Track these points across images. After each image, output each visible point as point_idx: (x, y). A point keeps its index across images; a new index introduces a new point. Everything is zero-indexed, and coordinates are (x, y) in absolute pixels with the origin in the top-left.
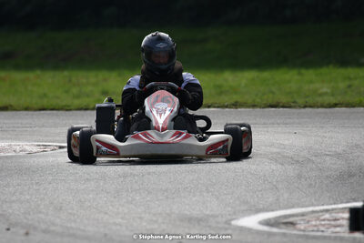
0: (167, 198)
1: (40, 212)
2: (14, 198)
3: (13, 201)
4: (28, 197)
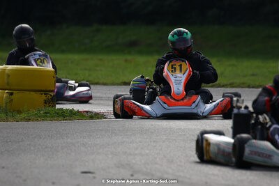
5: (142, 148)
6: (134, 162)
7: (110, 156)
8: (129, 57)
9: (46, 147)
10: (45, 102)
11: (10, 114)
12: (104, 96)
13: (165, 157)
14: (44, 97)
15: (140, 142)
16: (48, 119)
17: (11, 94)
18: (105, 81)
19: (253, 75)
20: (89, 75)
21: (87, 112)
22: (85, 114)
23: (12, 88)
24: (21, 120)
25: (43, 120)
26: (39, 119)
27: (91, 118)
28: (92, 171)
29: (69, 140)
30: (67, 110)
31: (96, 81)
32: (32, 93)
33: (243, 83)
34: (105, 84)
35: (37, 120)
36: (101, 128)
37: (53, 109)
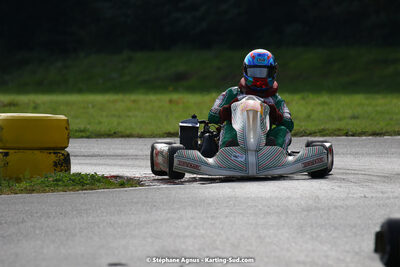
0: (356, 235)
1: (217, 249)
2: (187, 233)
3: (186, 236)
4: (203, 232)
5: (195, 227)
6: (183, 247)
7: (150, 240)
8: (175, 96)
9: (58, 230)
10: (56, 165)
11: (5, 183)
12: (140, 153)
13: (228, 239)
14: (53, 157)
15: (192, 218)
16: (60, 188)
17: (6, 154)
18: (141, 132)
19: (354, 117)
20: (119, 124)
21: (116, 177)
22: (113, 180)
23: (8, 145)
24: (21, 191)
25: (53, 191)
26: (47, 189)
27: (122, 185)
28: (123, 262)
29: (90, 218)
30: (87, 175)
31: (128, 132)
32: (36, 152)
33: (339, 130)
34: (140, 136)
35: (44, 191)
36: (135, 200)
37: (66, 174)
